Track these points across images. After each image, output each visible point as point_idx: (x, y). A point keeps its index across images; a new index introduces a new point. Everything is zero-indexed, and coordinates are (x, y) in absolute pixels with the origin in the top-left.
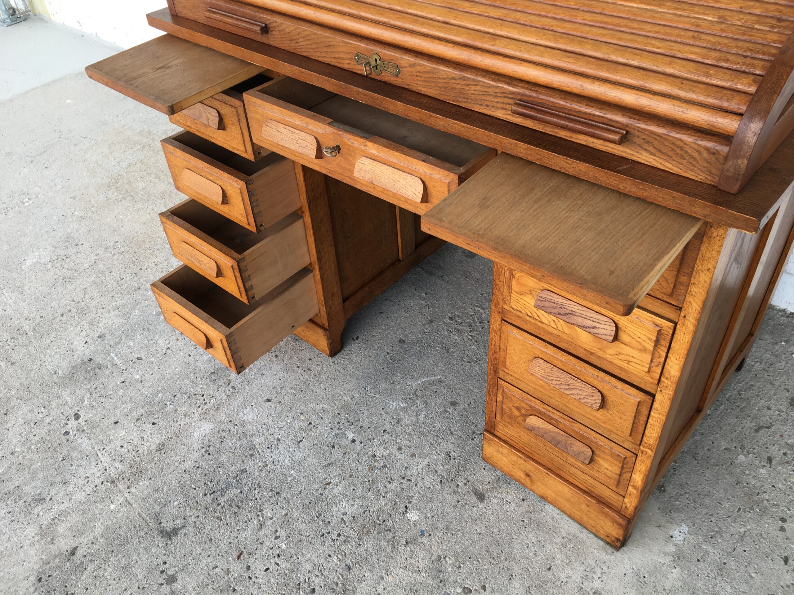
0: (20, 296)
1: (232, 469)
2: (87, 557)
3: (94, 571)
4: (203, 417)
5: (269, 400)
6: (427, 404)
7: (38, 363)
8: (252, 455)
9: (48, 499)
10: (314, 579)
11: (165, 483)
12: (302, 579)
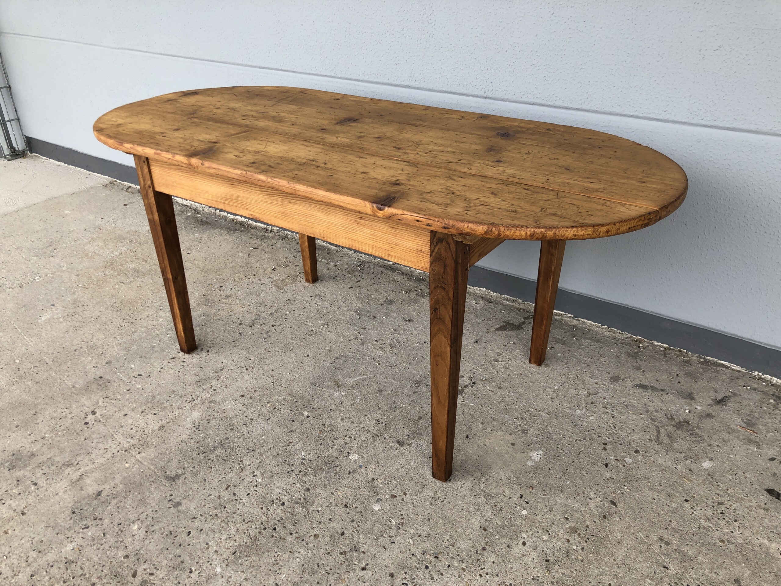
0: (39, 340)
1: (218, 438)
2: (110, 496)
3: (117, 504)
4: (192, 409)
5: (242, 396)
6: (361, 392)
7: (59, 381)
8: (232, 429)
9: (76, 463)
10: (283, 497)
11: (167, 449)
12: (275, 498)
